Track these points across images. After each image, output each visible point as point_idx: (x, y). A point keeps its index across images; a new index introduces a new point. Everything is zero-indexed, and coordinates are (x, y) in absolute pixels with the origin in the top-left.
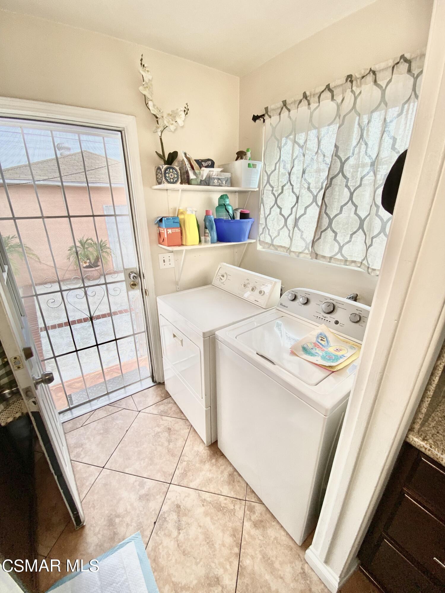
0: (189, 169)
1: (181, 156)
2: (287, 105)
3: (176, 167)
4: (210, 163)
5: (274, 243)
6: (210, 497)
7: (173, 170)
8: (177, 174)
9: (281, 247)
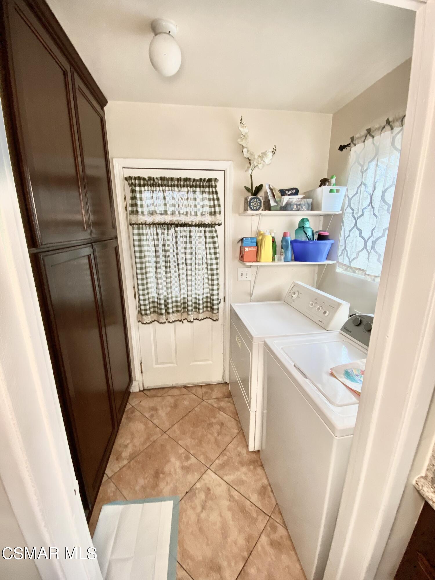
0: (270, 198)
1: (266, 188)
2: (371, 133)
3: (260, 197)
4: (294, 191)
5: (352, 265)
6: (238, 496)
7: (257, 200)
8: (260, 203)
9: (360, 269)
